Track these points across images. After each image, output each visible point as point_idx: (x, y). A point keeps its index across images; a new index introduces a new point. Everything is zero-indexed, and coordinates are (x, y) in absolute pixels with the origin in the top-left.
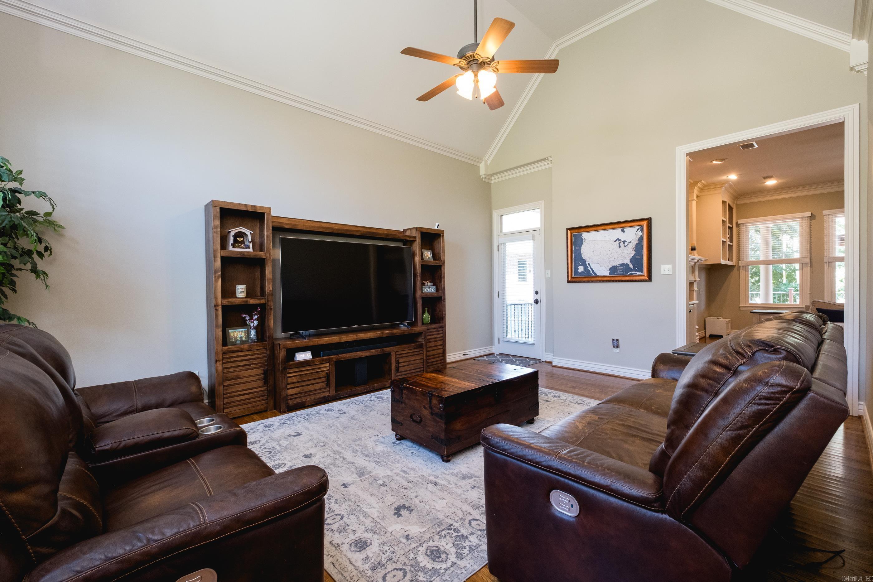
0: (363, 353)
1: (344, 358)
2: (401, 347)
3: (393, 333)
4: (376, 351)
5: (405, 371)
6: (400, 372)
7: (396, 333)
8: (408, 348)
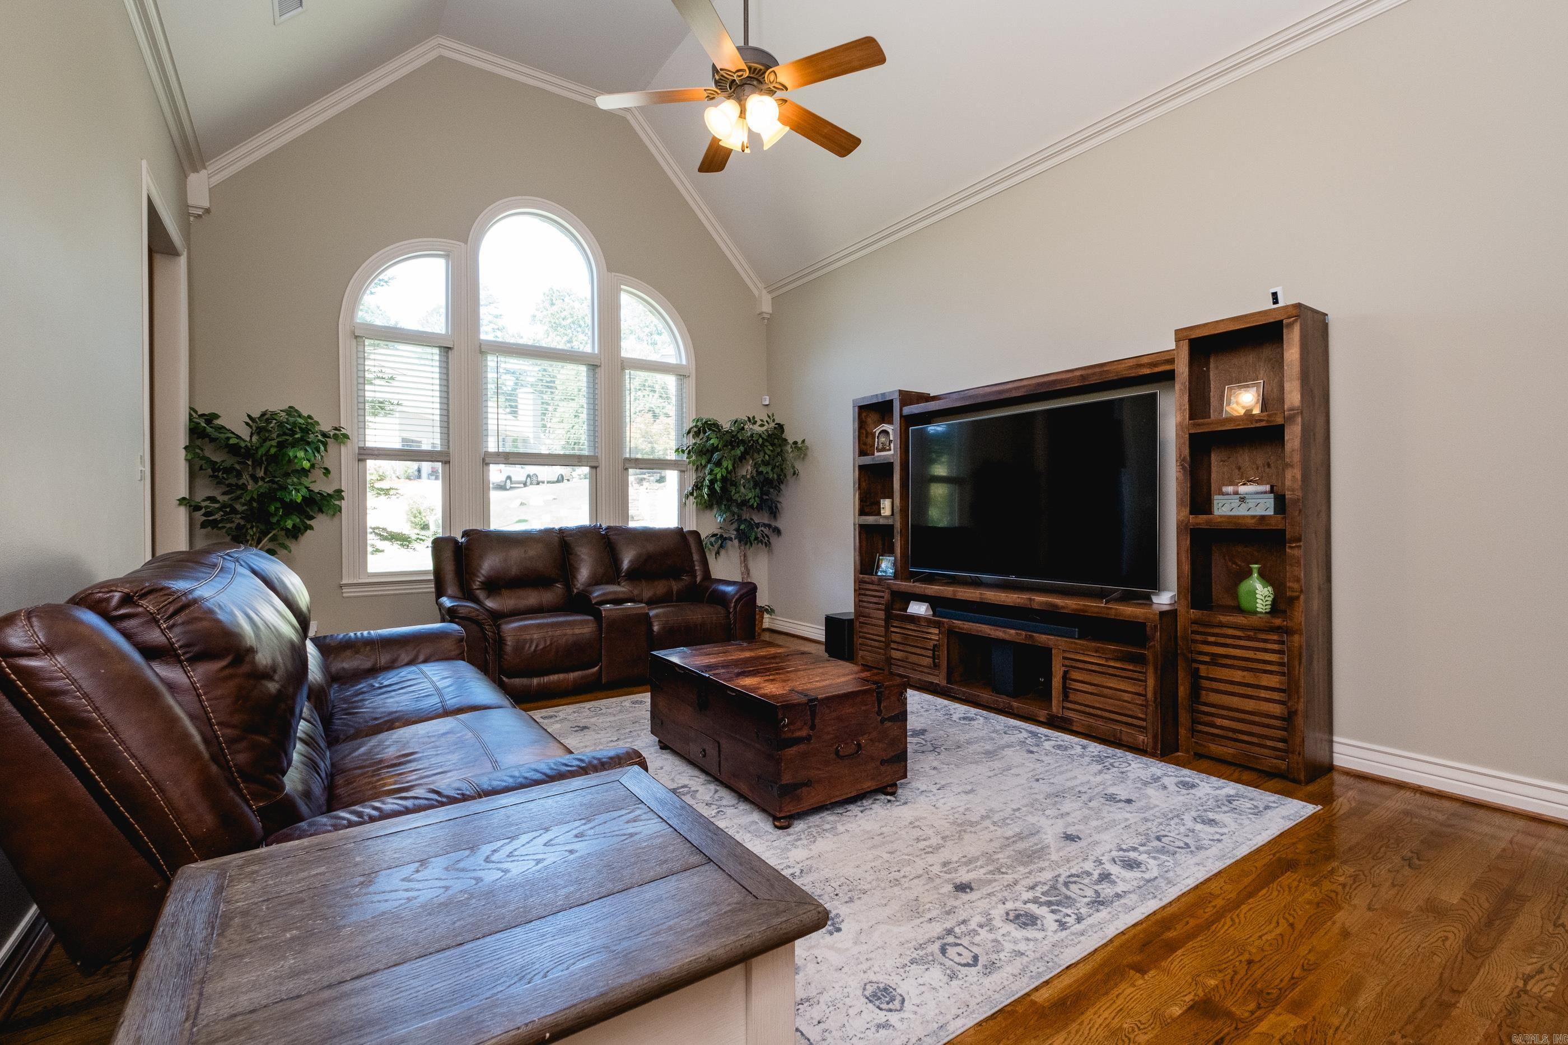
0: (991, 629)
1: (960, 628)
2: (1075, 643)
3: (1056, 606)
4: (1017, 633)
5: (1081, 704)
6: (1071, 702)
7: (1063, 607)
8: (1096, 652)
